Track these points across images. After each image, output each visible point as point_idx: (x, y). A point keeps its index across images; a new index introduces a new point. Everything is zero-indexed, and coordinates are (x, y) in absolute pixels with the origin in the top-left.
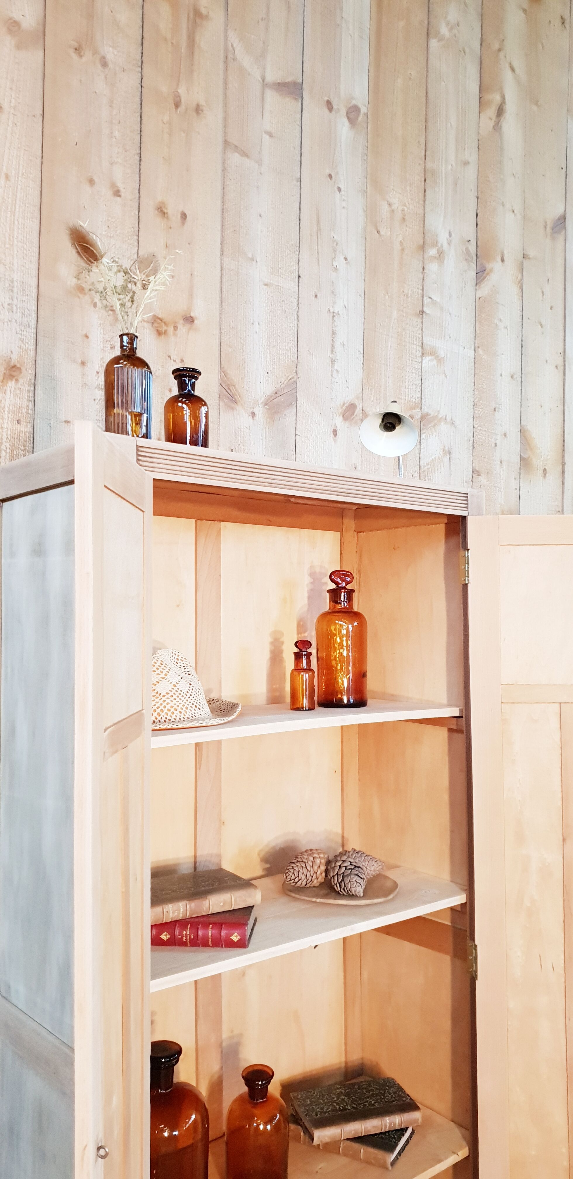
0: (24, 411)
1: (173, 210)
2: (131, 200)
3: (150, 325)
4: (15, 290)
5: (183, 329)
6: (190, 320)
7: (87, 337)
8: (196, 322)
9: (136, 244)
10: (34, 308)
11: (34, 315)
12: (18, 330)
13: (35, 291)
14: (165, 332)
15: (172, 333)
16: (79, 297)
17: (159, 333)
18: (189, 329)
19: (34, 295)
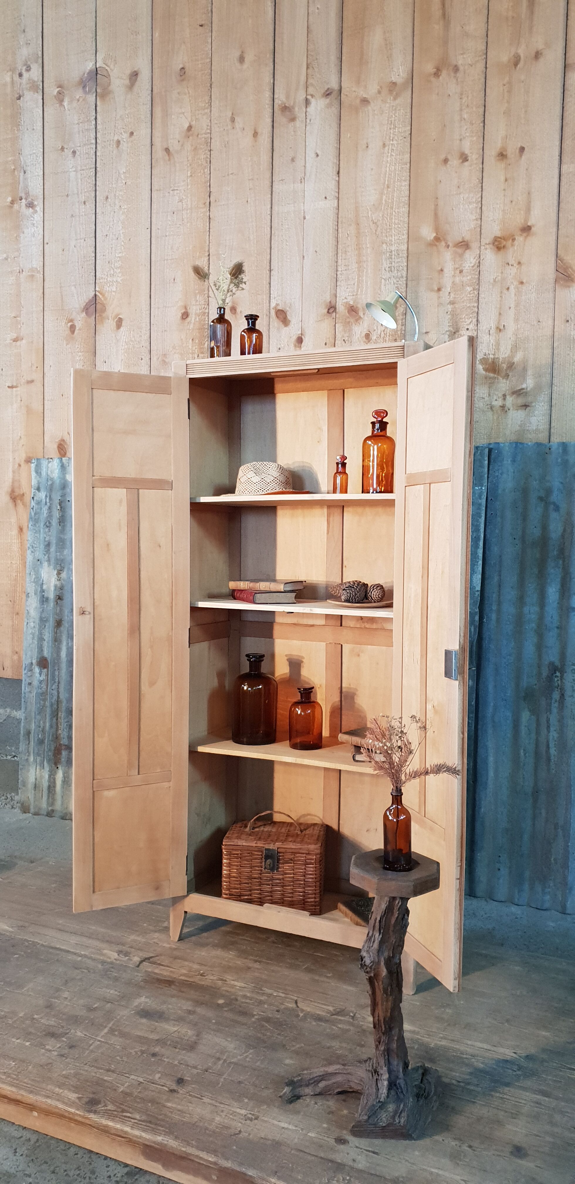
0: (399, 333)
1: (512, 150)
2: (477, 159)
3: (491, 246)
4: (393, 257)
5: (520, 239)
6: (527, 229)
7: (442, 270)
8: (533, 229)
9: (480, 190)
10: (406, 264)
11: (405, 269)
12: (395, 281)
13: (405, 252)
14: (504, 247)
15: (510, 245)
16: (436, 245)
17: (499, 248)
18: (526, 237)
19: (405, 255)
